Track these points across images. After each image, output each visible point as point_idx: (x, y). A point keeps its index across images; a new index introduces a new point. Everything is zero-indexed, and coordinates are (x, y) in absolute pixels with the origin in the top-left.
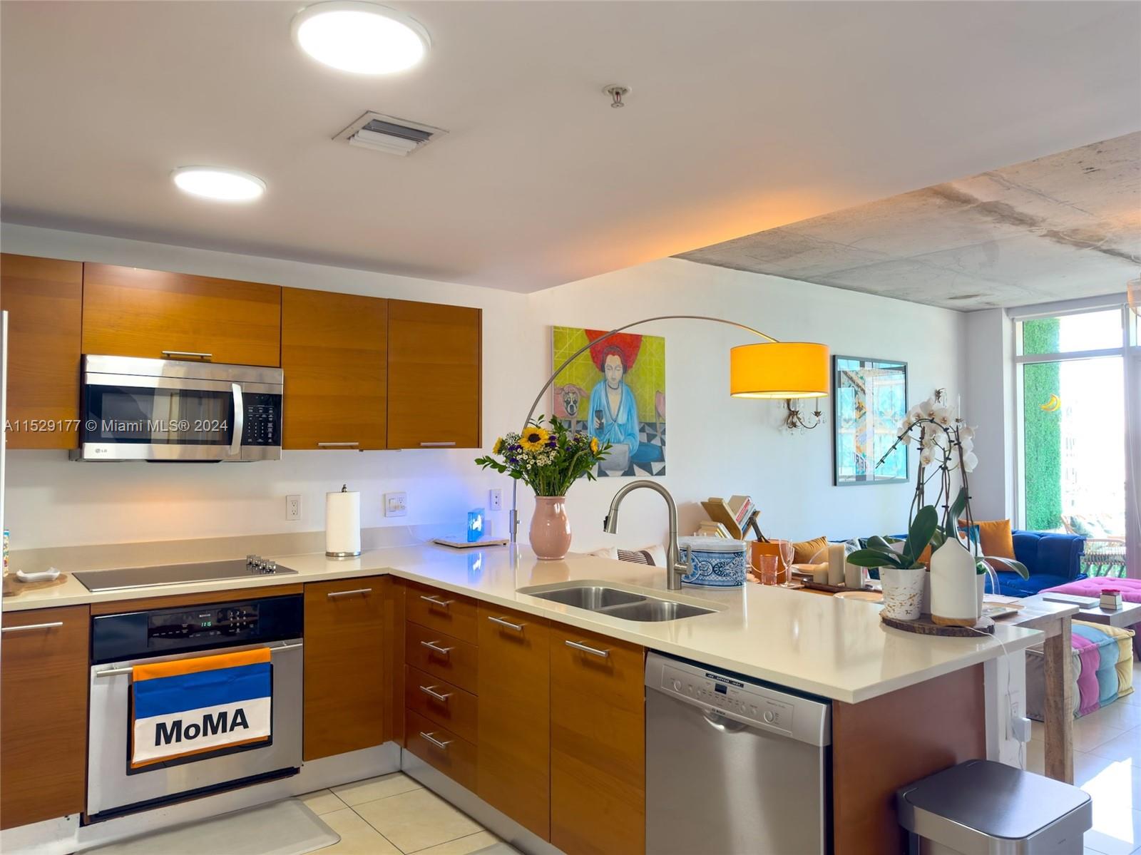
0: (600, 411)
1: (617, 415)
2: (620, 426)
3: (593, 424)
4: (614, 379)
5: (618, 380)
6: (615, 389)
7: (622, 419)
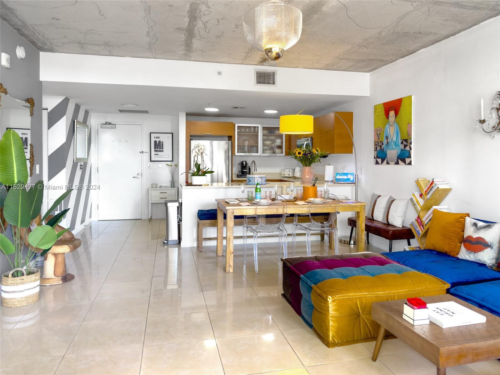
0: (387, 136)
1: (393, 137)
2: (394, 142)
3: (385, 142)
4: (392, 121)
5: (393, 121)
6: (392, 126)
7: (395, 139)
